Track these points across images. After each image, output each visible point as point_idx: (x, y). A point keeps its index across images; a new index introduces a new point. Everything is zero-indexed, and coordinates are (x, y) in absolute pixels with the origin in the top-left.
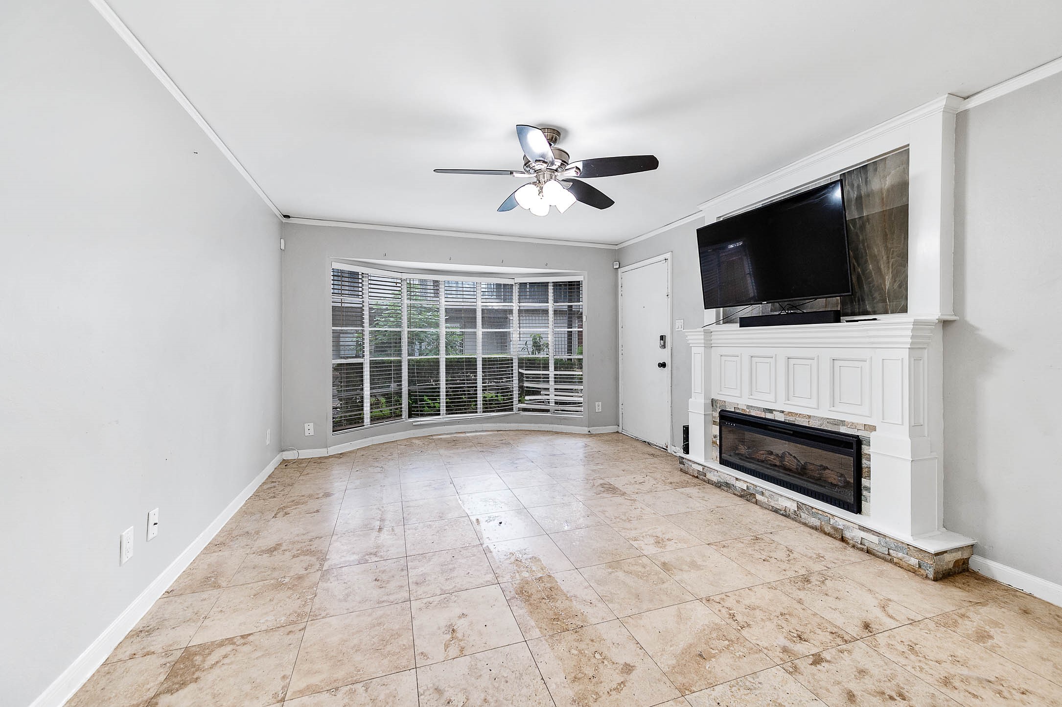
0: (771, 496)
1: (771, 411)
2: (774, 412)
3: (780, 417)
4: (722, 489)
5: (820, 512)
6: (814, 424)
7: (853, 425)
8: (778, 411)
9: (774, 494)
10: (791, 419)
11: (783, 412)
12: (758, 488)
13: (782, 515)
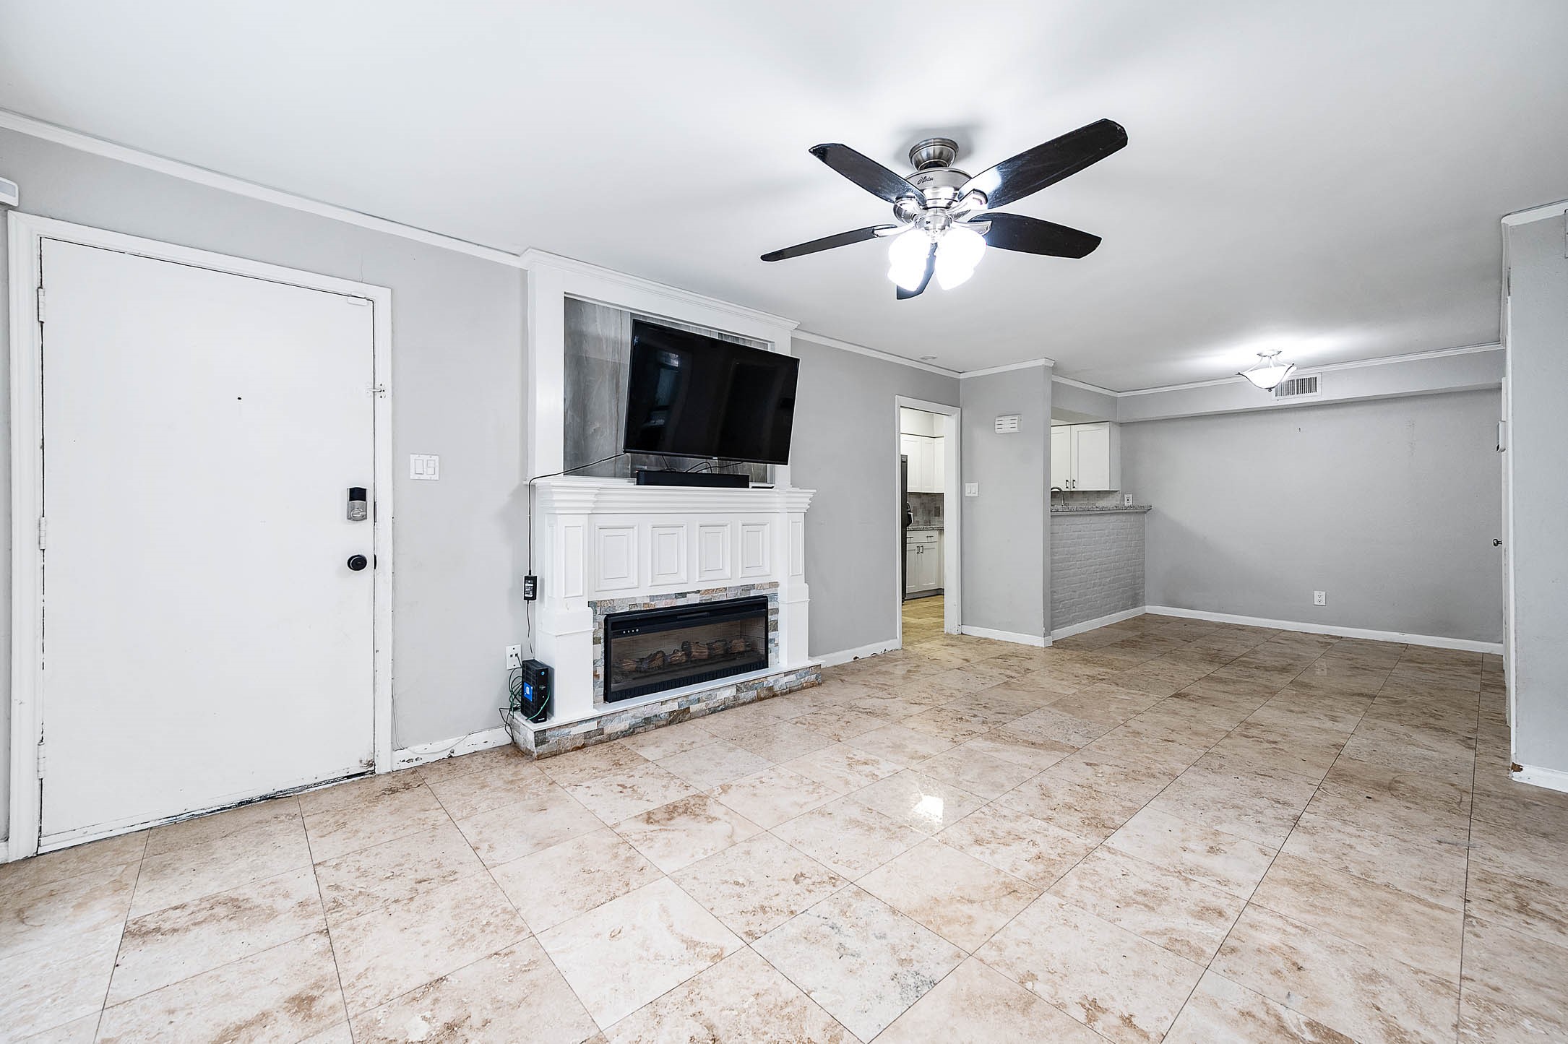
0: (708, 698)
1: (683, 595)
2: (688, 595)
3: (694, 599)
4: (638, 733)
5: (756, 682)
6: (731, 596)
7: (761, 586)
8: (693, 592)
9: (711, 692)
10: (706, 598)
11: (699, 591)
12: (691, 698)
13: (722, 710)
